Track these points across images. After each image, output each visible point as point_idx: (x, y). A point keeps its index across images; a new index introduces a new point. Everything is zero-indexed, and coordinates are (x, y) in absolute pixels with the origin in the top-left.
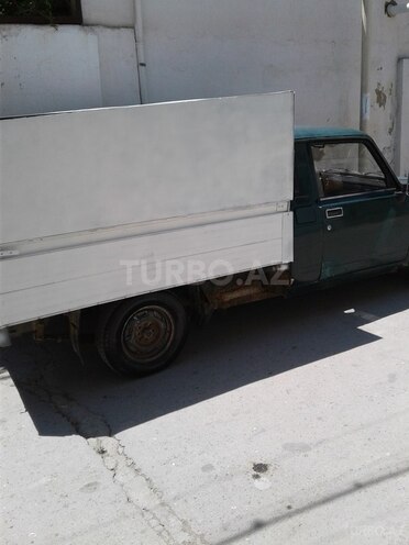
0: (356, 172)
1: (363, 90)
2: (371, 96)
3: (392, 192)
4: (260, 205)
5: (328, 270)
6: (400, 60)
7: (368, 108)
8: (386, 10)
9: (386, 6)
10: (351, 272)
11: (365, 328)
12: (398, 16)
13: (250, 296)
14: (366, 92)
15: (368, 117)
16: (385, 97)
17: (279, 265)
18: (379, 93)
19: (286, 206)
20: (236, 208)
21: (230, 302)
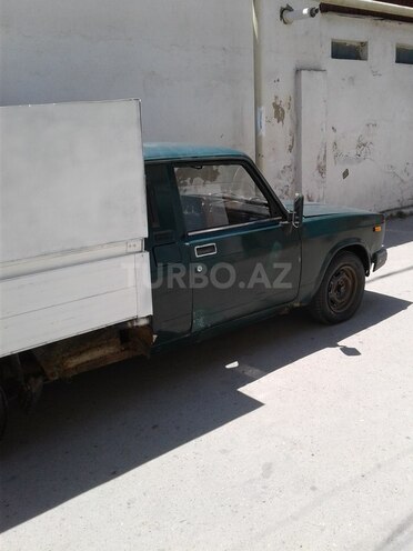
0: (243, 197)
1: (257, 103)
2: (267, 110)
3: (277, 223)
4: (102, 245)
5: (201, 319)
6: (298, 71)
7: (264, 123)
8: (281, 17)
9: (282, 11)
10: (231, 319)
11: (247, 390)
12: (294, 23)
13: (104, 358)
14: (260, 106)
15: (263, 132)
16: (283, 111)
17: (136, 319)
18: (276, 107)
19: (139, 245)
20: (65, 252)
21: (76, 368)
